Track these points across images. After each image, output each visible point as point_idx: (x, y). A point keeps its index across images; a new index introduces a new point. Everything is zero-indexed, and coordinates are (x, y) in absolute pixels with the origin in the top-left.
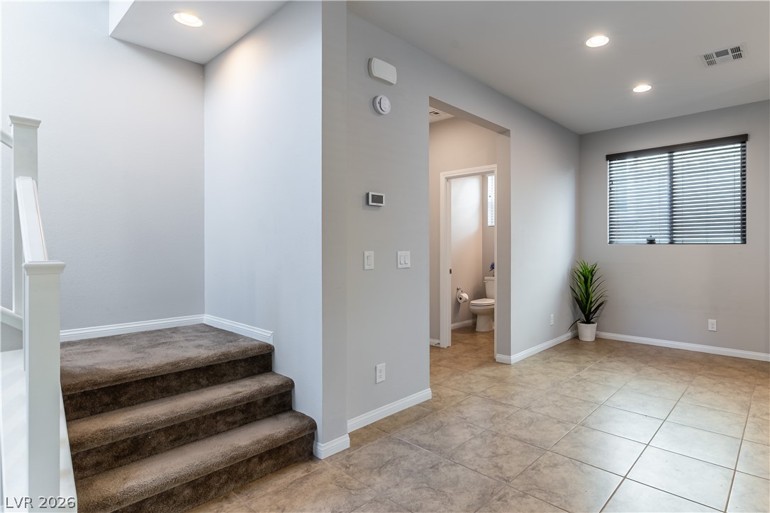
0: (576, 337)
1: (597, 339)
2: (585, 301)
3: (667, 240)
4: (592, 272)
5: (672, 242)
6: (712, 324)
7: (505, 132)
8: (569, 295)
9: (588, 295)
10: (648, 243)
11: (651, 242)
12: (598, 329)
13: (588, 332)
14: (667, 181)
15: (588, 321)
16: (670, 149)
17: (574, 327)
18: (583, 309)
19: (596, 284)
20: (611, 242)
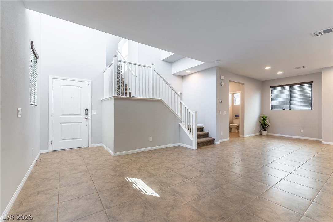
0: (261, 134)
1: (267, 135)
2: (263, 125)
3: (289, 109)
4: (266, 117)
5: (290, 109)
6: (302, 131)
7: (243, 84)
8: (259, 123)
9: (264, 123)
11: (284, 109)
12: (267, 132)
13: (264, 133)
14: (289, 93)
15: (265, 130)
16: (290, 85)
17: (260, 132)
18: (263, 127)
19: (267, 120)
20: (271, 110)
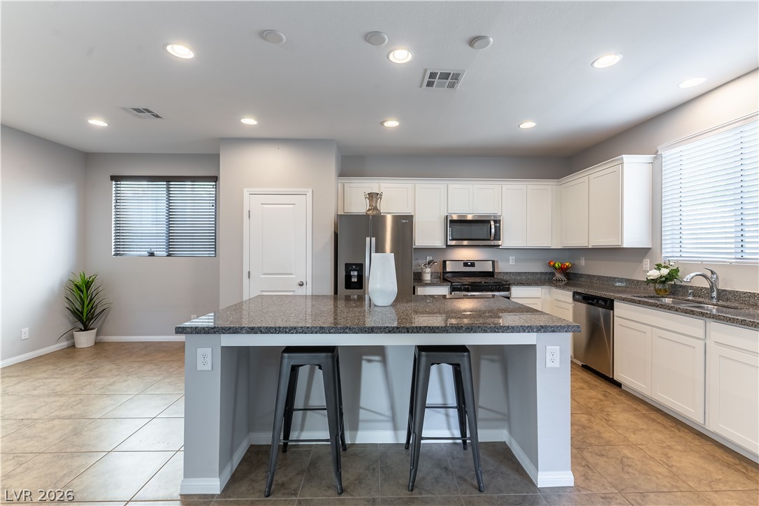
3: (165, 253)
4: (90, 283)
5: (169, 255)
10: (149, 256)
11: (152, 254)
14: (164, 204)
15: (86, 328)
20: (115, 254)
